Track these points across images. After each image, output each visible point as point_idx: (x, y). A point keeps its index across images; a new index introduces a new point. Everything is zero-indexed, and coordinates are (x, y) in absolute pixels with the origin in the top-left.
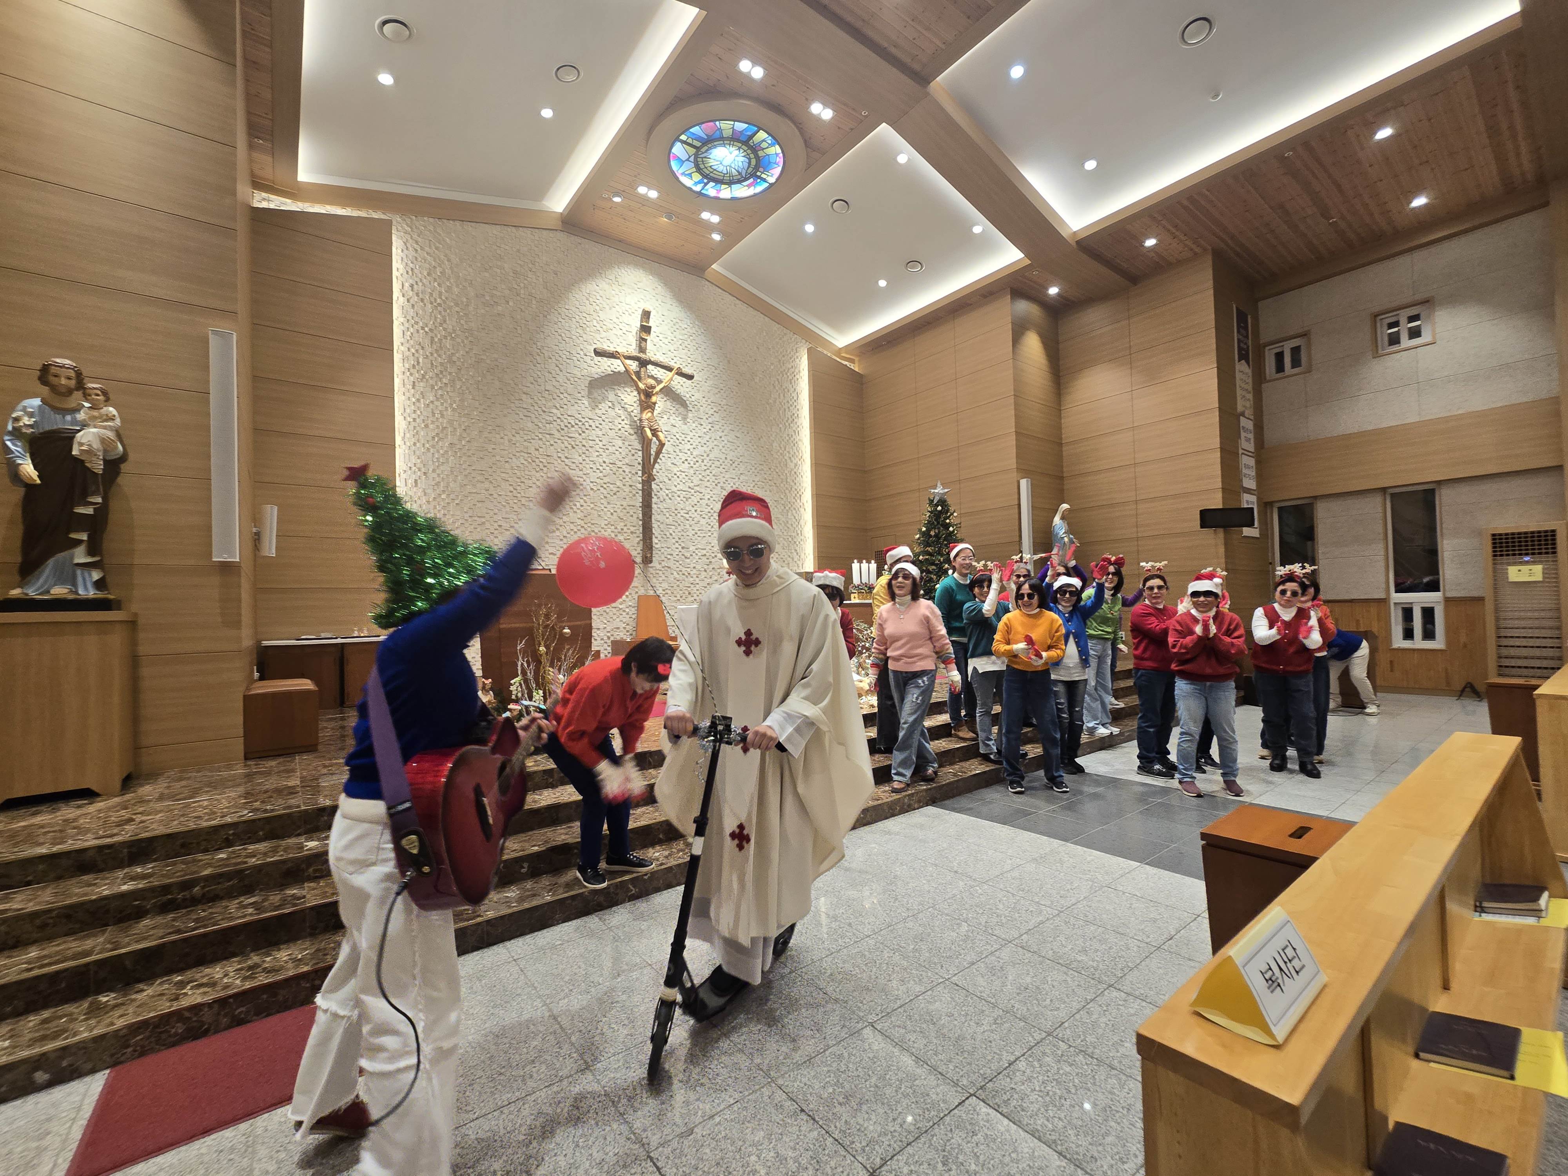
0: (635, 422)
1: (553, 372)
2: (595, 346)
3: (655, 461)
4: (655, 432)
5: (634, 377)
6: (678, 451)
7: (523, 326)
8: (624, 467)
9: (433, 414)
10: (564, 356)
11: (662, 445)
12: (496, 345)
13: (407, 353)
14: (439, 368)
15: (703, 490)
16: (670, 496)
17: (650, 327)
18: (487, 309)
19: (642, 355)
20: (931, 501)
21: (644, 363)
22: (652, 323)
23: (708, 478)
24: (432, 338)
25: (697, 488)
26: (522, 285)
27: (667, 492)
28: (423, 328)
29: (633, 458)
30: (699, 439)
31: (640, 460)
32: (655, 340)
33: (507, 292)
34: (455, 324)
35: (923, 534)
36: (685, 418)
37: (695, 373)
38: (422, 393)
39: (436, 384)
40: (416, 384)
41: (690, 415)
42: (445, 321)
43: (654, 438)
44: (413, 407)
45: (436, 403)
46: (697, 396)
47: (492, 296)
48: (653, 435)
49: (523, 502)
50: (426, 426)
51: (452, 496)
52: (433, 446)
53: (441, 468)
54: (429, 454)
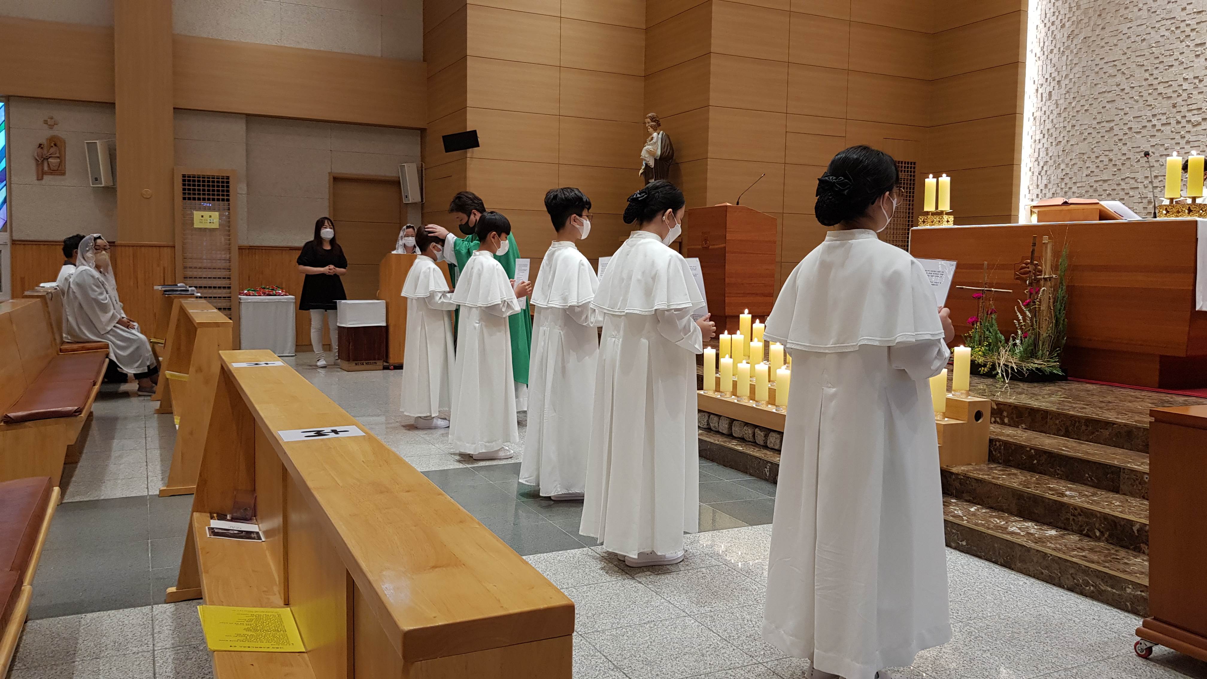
9: (1070, 9)
49: (1161, 88)
50: (1063, 26)
51: (1083, 102)
52: (1068, 47)
53: (1074, 71)
54: (1065, 58)
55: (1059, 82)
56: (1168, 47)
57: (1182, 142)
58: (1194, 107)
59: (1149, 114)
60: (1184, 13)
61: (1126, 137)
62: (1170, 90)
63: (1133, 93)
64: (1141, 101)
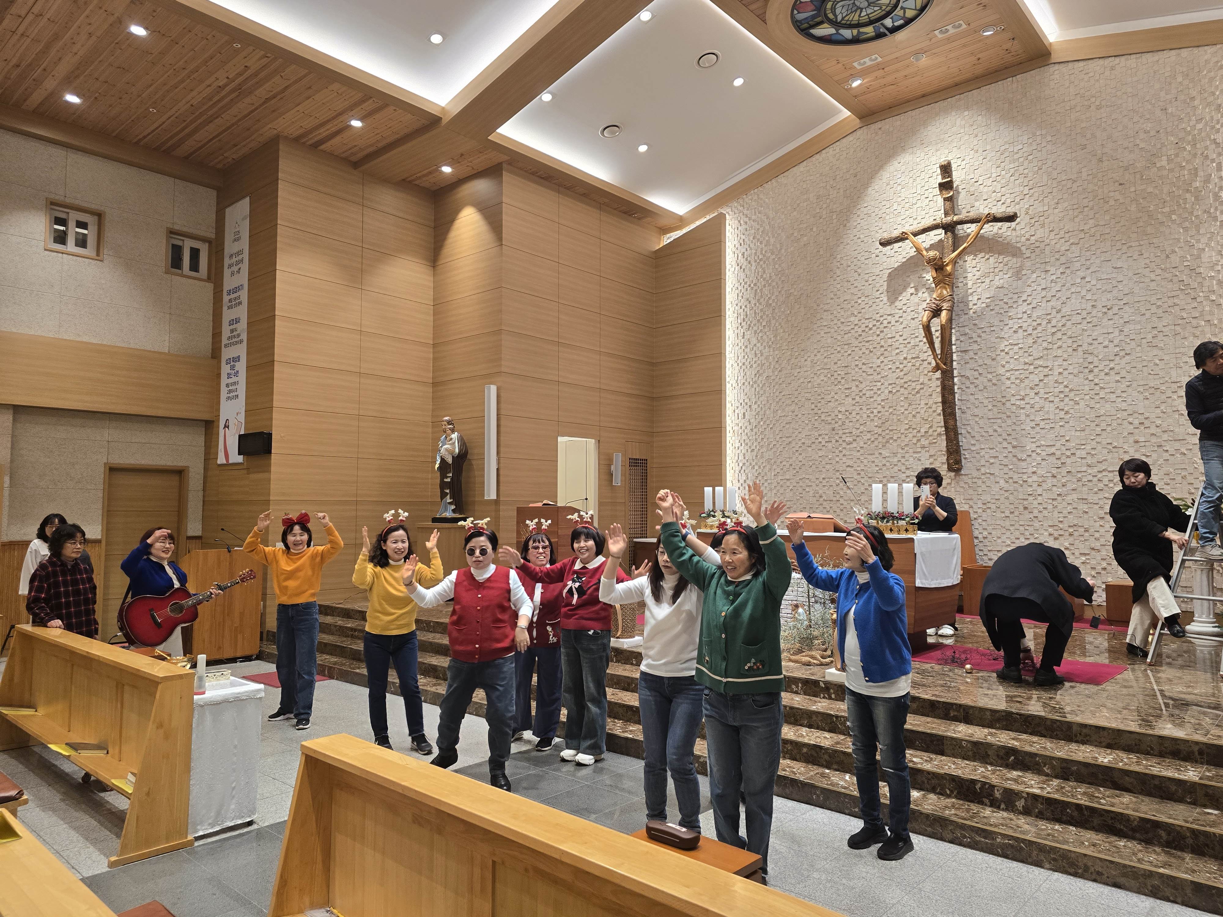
1: (852, 279)
2: (882, 236)
7: (825, 245)
9: (756, 355)
12: (802, 275)
13: (740, 311)
14: (760, 314)
17: (952, 182)
18: (796, 244)
19: (953, 218)
21: (955, 226)
26: (824, 206)
34: (772, 271)
36: (1018, 272)
38: (749, 339)
39: (758, 328)
40: (745, 335)
41: (1028, 264)
42: (765, 272)
45: (758, 345)
47: (799, 231)
49: (823, 417)
50: (751, 367)
51: (768, 422)
52: (755, 382)
53: (761, 399)
54: (753, 389)
55: (750, 406)
56: (826, 388)
57: (841, 455)
58: (847, 431)
59: (816, 434)
60: (836, 367)
62: (829, 419)
63: (803, 419)
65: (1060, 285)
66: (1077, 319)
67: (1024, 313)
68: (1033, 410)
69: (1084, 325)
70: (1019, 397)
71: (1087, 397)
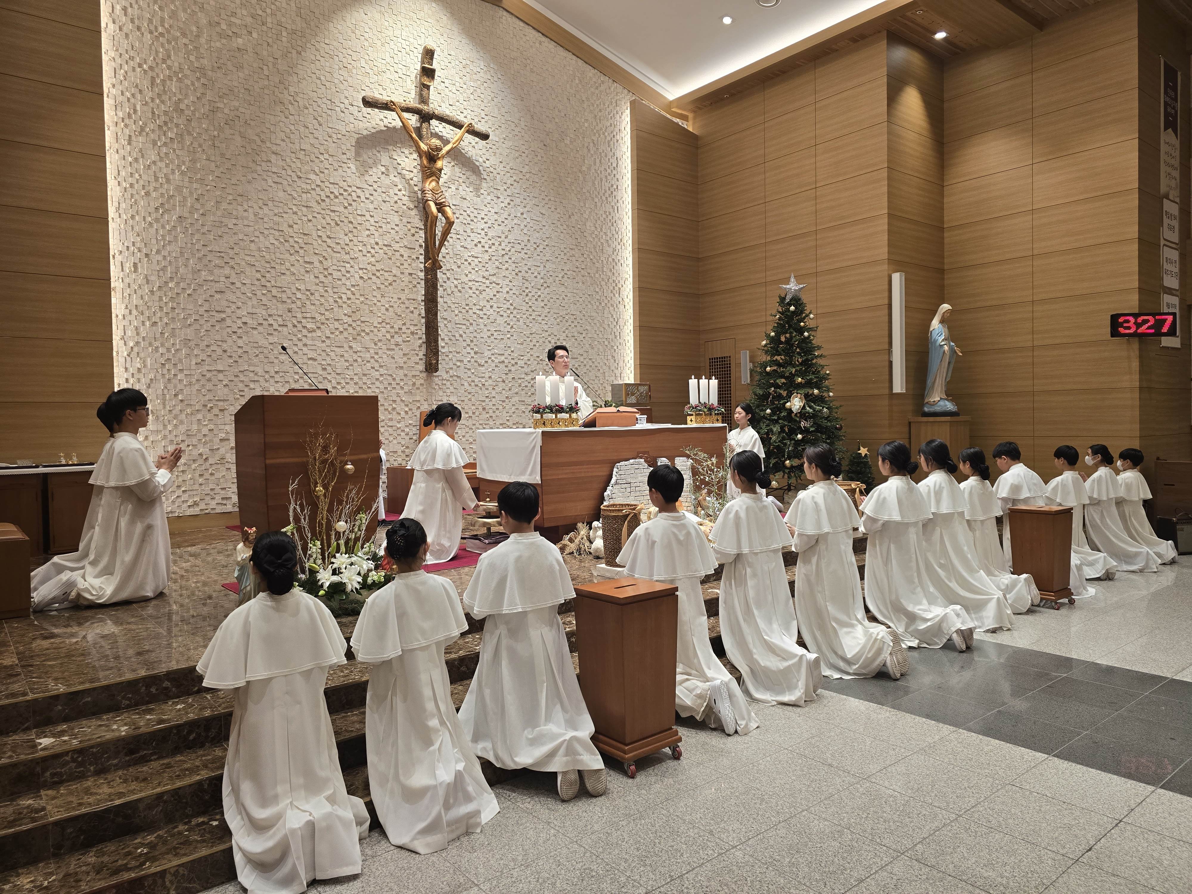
0: (416, 193)
1: (310, 126)
2: (363, 94)
3: (442, 244)
4: (441, 207)
5: (414, 135)
6: (469, 231)
7: (270, 65)
8: (402, 251)
9: (156, 179)
10: (324, 106)
11: (450, 224)
12: (236, 90)
13: (120, 98)
14: (163, 118)
15: (500, 282)
16: (460, 288)
17: (433, 71)
18: (224, 41)
19: (425, 108)
20: (782, 299)
21: (426, 117)
22: (435, 65)
23: (507, 265)
24: (153, 79)
25: (494, 279)
26: (269, 11)
27: (456, 282)
28: (140, 65)
29: (414, 238)
30: (496, 216)
31: (422, 241)
32: (439, 87)
33: (249, 20)
34: (182, 61)
35: (772, 340)
36: (477, 189)
37: (490, 131)
38: (141, 150)
39: (159, 139)
40: (133, 138)
41: (484, 185)
42: (169, 57)
43: (440, 214)
44: (129, 169)
45: (159, 163)
46: (493, 161)
47: (230, 25)
48: (439, 210)
53: (168, 248)
55: (147, 255)
59: (265, 313)
61: (240, 331)
64: (254, 299)
65: (506, 213)
66: (518, 247)
67: (483, 229)
68: (489, 321)
69: (522, 255)
70: (478, 307)
71: (524, 316)
